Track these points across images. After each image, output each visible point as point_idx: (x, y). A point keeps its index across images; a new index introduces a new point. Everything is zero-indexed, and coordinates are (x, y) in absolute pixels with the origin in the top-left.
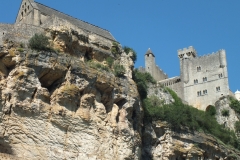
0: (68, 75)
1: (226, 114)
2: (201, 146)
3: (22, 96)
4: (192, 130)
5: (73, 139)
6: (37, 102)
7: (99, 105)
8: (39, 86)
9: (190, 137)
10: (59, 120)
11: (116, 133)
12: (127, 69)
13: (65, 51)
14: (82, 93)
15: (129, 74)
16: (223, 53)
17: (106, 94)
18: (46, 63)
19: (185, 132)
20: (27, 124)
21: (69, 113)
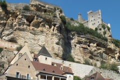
0: (36, 17)
1: (100, 29)
2: (88, 39)
3: (20, 25)
4: (85, 34)
5: (37, 37)
6: (25, 26)
7: (47, 26)
8: (25, 21)
9: (84, 36)
10: (32, 31)
11: (53, 35)
12: (58, 15)
13: (37, 10)
14: (41, 23)
15: (58, 16)
16: (100, 11)
17: (49, 23)
18: (28, 14)
19: (82, 35)
20: (22, 34)
21: (36, 29)
